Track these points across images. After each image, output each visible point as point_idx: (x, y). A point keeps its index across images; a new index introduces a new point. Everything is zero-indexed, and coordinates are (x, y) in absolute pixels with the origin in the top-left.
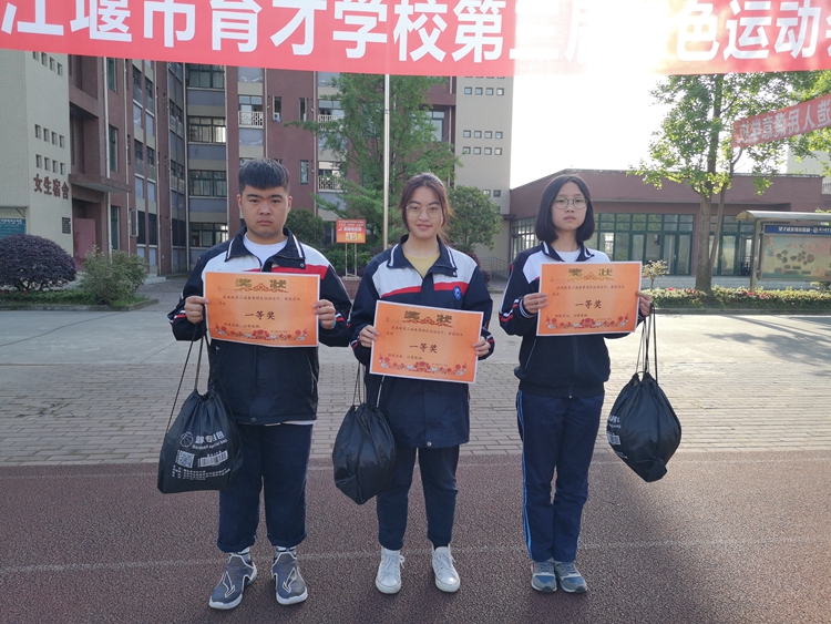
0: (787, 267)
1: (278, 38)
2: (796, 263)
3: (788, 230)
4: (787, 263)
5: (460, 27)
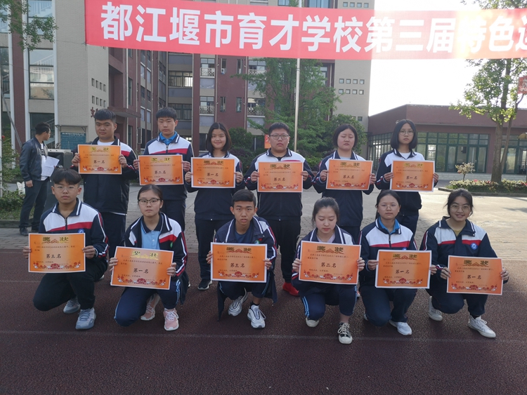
1: (273, 42)
5: (369, 33)
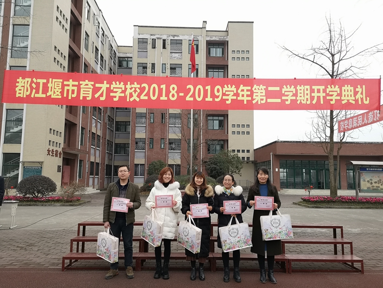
0: (373, 187)
2: (377, 185)
3: (371, 169)
4: (373, 185)
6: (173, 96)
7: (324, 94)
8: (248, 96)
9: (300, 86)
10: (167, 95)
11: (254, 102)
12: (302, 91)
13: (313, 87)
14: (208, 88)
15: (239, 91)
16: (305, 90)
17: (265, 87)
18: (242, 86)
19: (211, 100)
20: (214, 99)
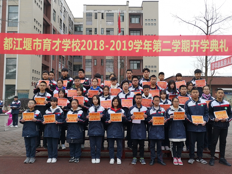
3: (231, 93)
6: (102, 47)
7: (199, 46)
8: (150, 47)
9: (184, 40)
10: (98, 47)
11: (154, 51)
12: (185, 44)
13: (192, 41)
14: (124, 42)
15: (144, 44)
16: (187, 43)
17: (161, 41)
18: (146, 40)
19: (126, 50)
20: (128, 49)
